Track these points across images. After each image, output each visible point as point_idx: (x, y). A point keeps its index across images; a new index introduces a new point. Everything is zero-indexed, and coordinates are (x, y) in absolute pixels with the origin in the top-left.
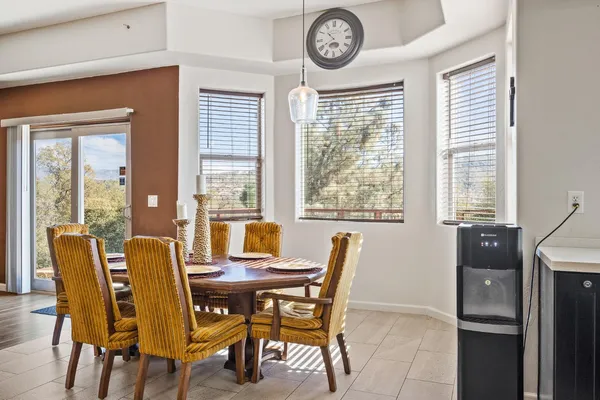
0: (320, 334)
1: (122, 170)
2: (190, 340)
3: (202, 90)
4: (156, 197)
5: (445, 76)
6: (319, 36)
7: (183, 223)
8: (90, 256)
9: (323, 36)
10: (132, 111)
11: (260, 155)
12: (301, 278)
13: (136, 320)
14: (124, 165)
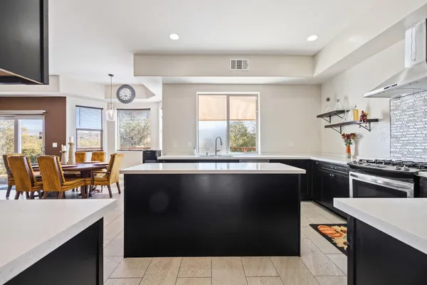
0: (107, 182)
2: (62, 185)
7: (64, 152)
8: (23, 163)
9: (122, 93)
10: (45, 111)
11: (102, 129)
12: (104, 167)
13: (43, 182)
14: (42, 132)
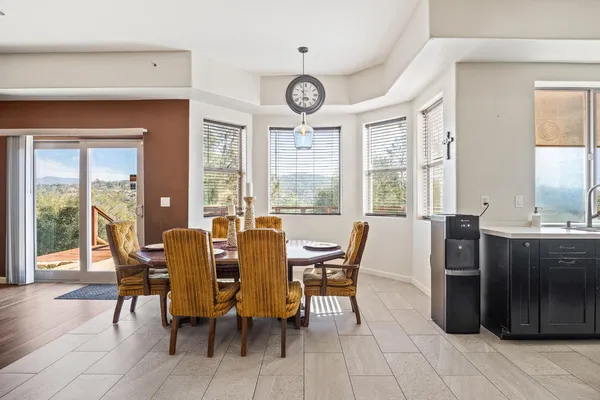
1: (133, 178)
3: (205, 120)
4: (169, 199)
5: (367, 126)
6: (295, 92)
7: (234, 218)
8: (205, 246)
9: (297, 92)
10: (146, 131)
11: (241, 169)
14: (136, 174)
